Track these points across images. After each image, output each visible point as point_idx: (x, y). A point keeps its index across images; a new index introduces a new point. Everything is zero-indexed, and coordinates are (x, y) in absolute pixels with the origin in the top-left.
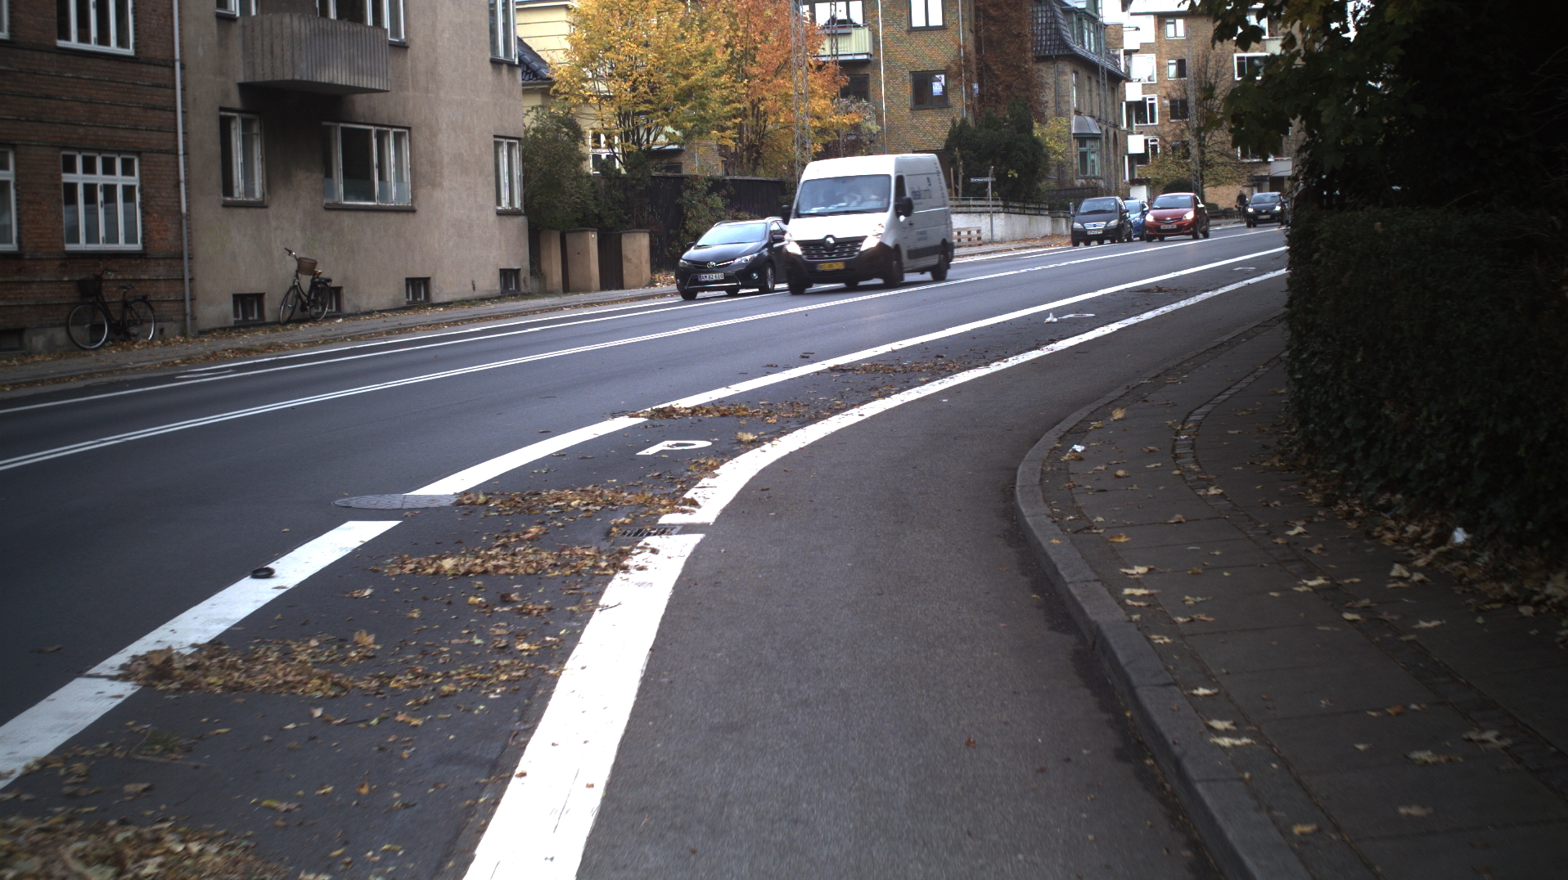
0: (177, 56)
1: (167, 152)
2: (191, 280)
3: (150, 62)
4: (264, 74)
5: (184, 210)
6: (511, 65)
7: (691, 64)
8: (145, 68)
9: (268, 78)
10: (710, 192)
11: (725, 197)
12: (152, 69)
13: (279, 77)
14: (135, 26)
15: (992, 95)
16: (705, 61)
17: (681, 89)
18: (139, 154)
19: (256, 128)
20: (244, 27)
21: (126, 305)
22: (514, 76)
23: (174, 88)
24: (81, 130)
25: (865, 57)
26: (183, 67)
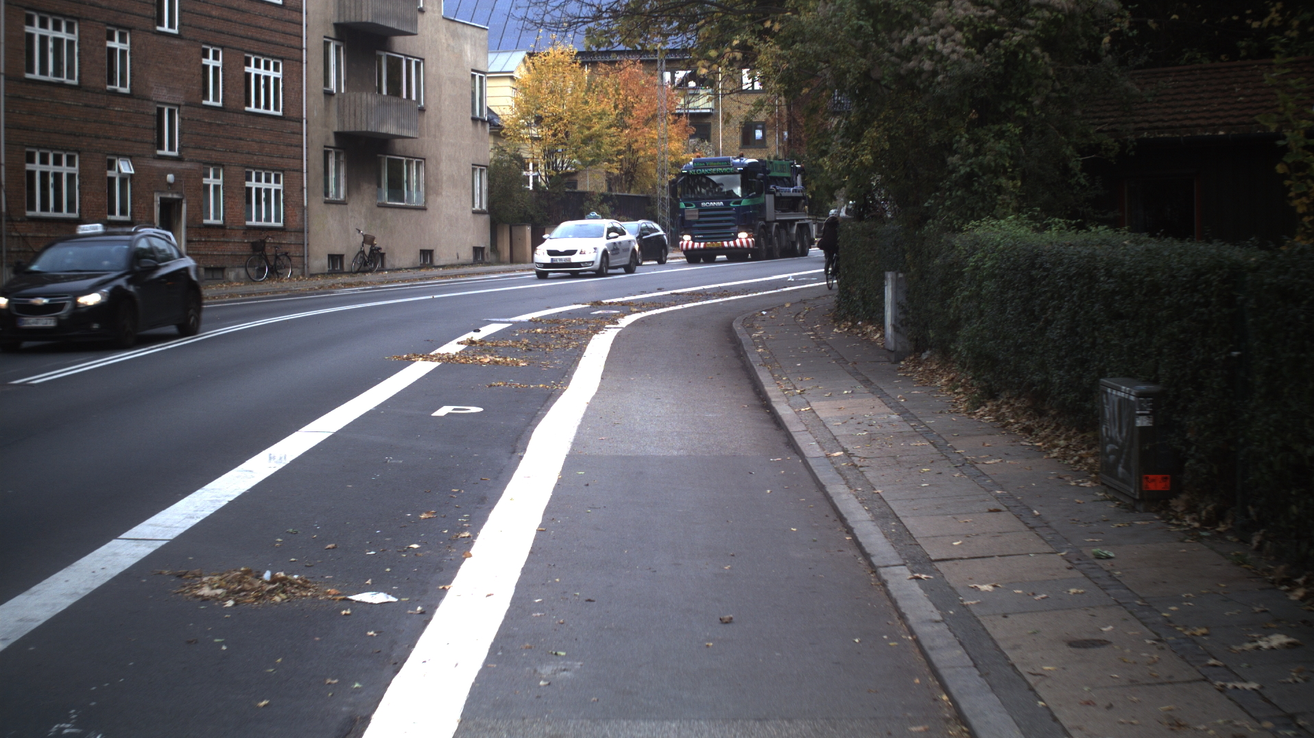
0: (304, 116)
1: (297, 171)
2: (308, 244)
3: (290, 119)
4: (350, 127)
5: (305, 204)
6: (483, 121)
7: (591, 121)
8: (288, 123)
9: (352, 129)
10: (602, 202)
11: (611, 206)
12: (291, 124)
13: (358, 129)
14: (283, 98)
15: (797, 140)
16: (601, 119)
17: (585, 136)
18: (283, 171)
19: (342, 158)
20: (339, 99)
21: (277, 257)
22: (485, 128)
23: (302, 134)
24: (255, 158)
25: (709, 111)
26: (307, 123)
